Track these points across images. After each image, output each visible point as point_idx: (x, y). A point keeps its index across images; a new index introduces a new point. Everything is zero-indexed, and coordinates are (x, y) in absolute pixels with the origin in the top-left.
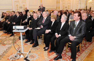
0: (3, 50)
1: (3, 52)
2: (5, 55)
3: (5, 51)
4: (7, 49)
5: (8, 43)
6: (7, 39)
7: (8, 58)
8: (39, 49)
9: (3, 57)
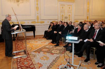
0: (52, 59)
1: (53, 61)
2: (54, 64)
3: (54, 60)
4: (55, 59)
5: (56, 53)
6: (54, 48)
7: (58, 67)
8: (89, 64)
9: (53, 66)
